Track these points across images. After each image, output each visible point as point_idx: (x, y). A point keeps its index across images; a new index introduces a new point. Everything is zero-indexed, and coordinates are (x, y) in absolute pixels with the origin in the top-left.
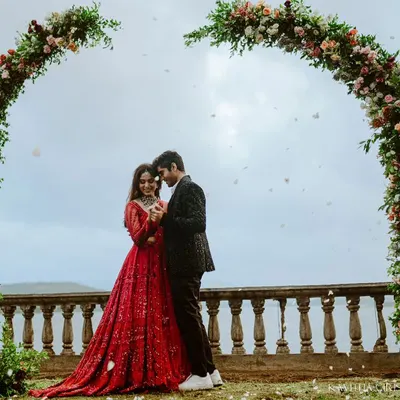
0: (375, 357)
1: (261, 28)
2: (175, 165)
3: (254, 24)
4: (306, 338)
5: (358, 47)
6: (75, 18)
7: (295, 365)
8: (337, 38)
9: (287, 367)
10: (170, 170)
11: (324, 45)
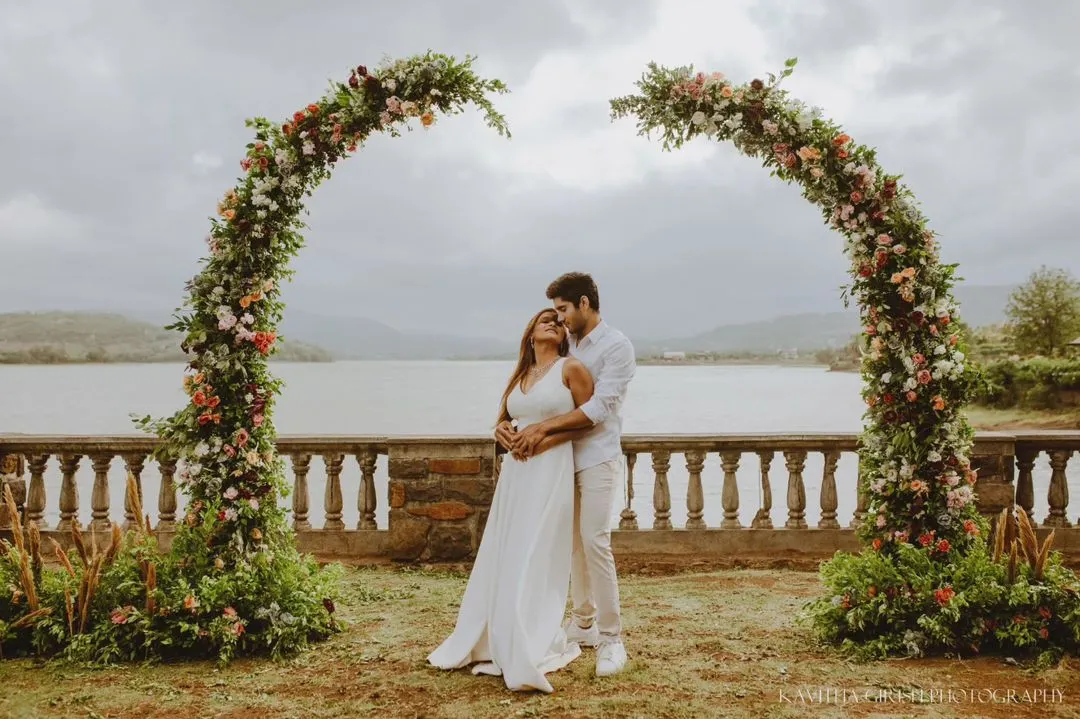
0: (758, 536)
1: (717, 117)
2: (585, 299)
3: (708, 109)
4: (662, 510)
5: (852, 164)
6: (438, 77)
7: (647, 547)
8: (821, 146)
9: (636, 550)
10: (577, 306)
11: (804, 153)
